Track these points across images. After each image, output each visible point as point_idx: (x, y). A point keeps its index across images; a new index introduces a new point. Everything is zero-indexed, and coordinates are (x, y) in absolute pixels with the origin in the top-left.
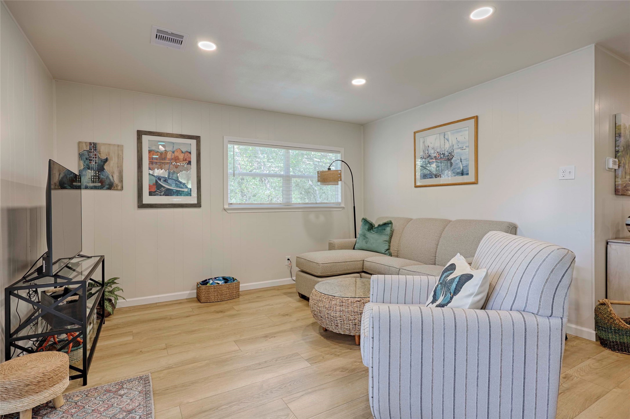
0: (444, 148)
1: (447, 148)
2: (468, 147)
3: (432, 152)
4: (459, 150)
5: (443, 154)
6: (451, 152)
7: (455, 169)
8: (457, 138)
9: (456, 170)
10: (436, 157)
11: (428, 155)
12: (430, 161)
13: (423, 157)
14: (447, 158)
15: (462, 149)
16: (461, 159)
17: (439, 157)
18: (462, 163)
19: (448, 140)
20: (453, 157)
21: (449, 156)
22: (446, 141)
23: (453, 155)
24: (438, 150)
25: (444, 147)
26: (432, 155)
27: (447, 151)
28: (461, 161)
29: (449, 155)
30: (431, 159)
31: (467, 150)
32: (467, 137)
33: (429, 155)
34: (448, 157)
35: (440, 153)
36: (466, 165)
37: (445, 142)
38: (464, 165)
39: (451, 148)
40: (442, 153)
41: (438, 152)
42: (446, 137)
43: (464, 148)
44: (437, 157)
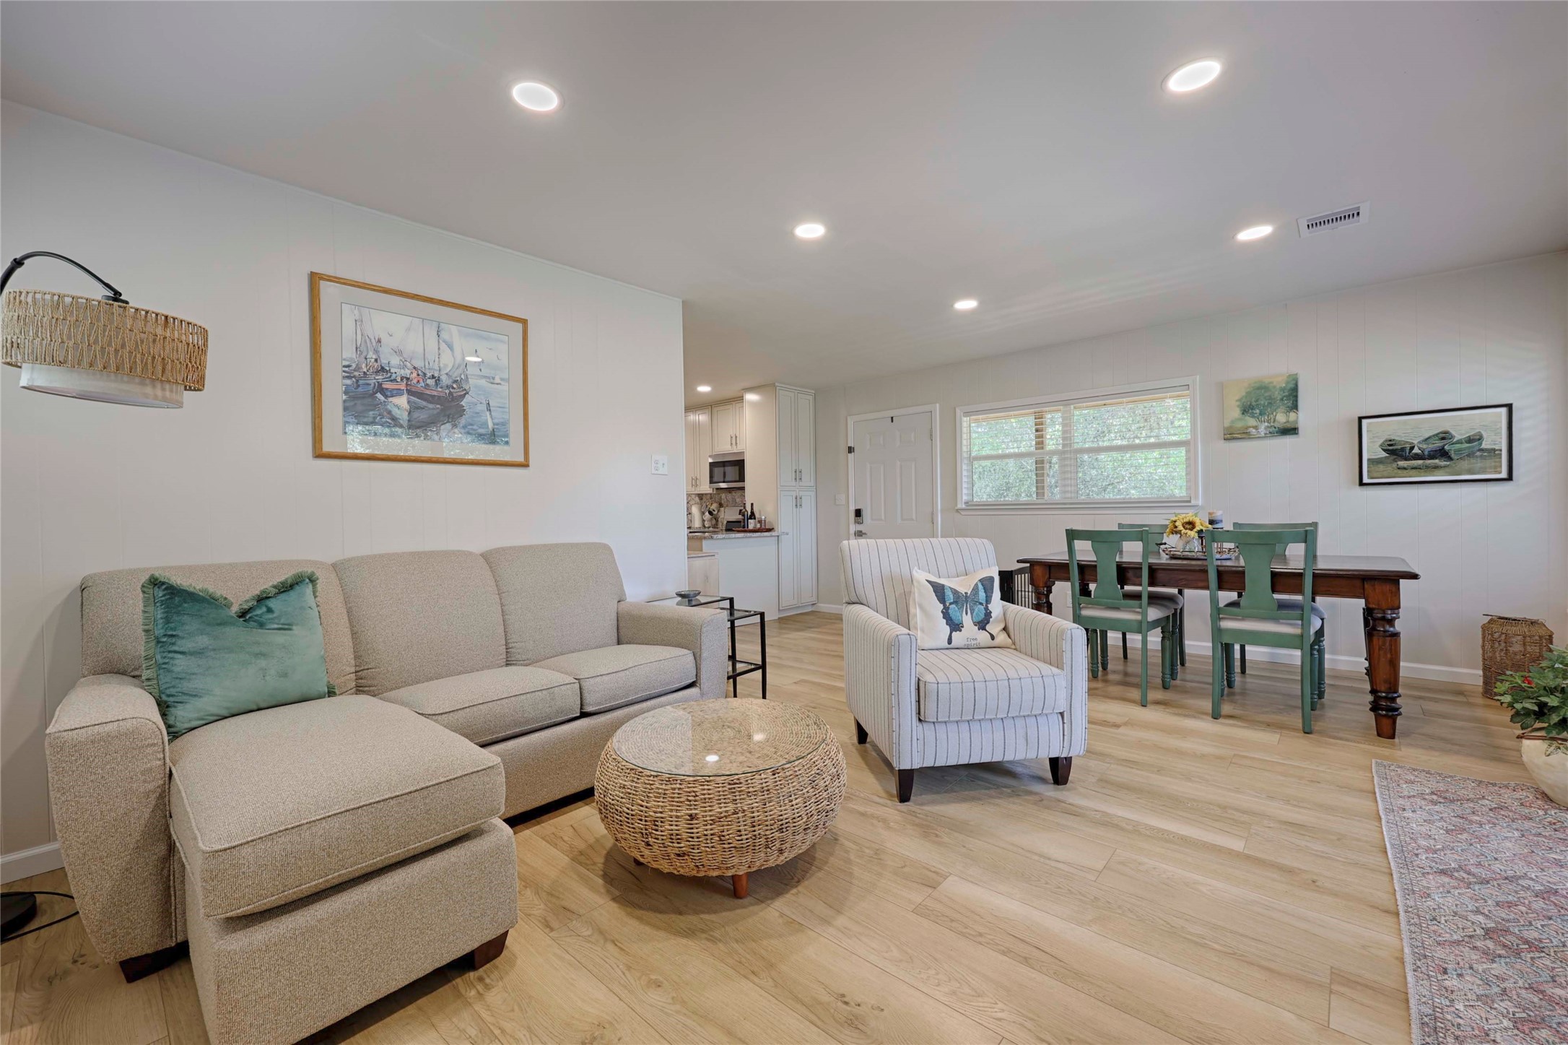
0: (436, 362)
1: (446, 366)
2: (508, 380)
3: (395, 361)
4: (483, 382)
5: (433, 377)
6: (458, 379)
7: (472, 425)
8: (476, 351)
9: (475, 427)
10: (408, 379)
11: (376, 365)
12: (384, 386)
13: (354, 366)
14: (447, 391)
15: (492, 380)
16: (489, 404)
17: (421, 381)
18: (490, 414)
19: (451, 347)
20: (465, 394)
21: (453, 388)
22: (443, 346)
23: (465, 390)
24: (419, 364)
25: (437, 359)
26: (393, 370)
27: (447, 374)
28: (490, 410)
29: (455, 386)
30: (391, 381)
31: (505, 387)
32: (505, 361)
33: (382, 368)
34: (452, 390)
35: (425, 374)
36: (502, 420)
37: (439, 349)
38: (496, 421)
39: (460, 371)
40: (429, 375)
41: (415, 368)
42: (444, 335)
43: (497, 380)
44: (415, 381)
